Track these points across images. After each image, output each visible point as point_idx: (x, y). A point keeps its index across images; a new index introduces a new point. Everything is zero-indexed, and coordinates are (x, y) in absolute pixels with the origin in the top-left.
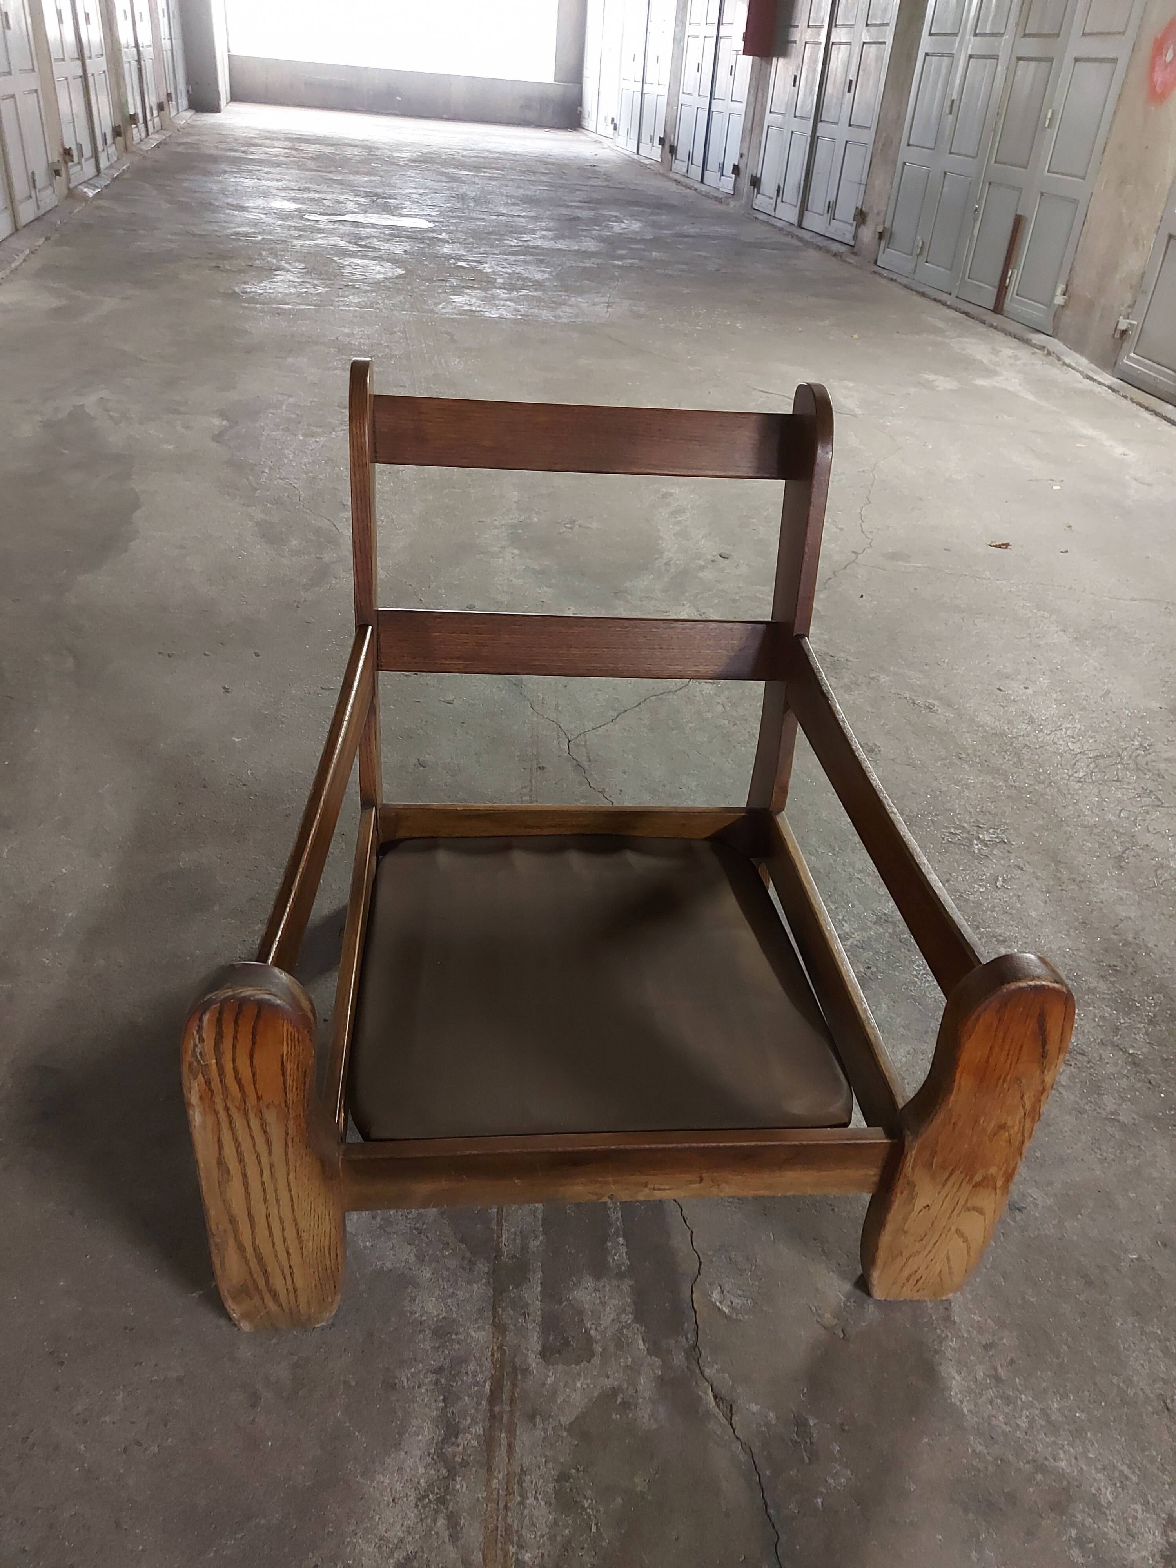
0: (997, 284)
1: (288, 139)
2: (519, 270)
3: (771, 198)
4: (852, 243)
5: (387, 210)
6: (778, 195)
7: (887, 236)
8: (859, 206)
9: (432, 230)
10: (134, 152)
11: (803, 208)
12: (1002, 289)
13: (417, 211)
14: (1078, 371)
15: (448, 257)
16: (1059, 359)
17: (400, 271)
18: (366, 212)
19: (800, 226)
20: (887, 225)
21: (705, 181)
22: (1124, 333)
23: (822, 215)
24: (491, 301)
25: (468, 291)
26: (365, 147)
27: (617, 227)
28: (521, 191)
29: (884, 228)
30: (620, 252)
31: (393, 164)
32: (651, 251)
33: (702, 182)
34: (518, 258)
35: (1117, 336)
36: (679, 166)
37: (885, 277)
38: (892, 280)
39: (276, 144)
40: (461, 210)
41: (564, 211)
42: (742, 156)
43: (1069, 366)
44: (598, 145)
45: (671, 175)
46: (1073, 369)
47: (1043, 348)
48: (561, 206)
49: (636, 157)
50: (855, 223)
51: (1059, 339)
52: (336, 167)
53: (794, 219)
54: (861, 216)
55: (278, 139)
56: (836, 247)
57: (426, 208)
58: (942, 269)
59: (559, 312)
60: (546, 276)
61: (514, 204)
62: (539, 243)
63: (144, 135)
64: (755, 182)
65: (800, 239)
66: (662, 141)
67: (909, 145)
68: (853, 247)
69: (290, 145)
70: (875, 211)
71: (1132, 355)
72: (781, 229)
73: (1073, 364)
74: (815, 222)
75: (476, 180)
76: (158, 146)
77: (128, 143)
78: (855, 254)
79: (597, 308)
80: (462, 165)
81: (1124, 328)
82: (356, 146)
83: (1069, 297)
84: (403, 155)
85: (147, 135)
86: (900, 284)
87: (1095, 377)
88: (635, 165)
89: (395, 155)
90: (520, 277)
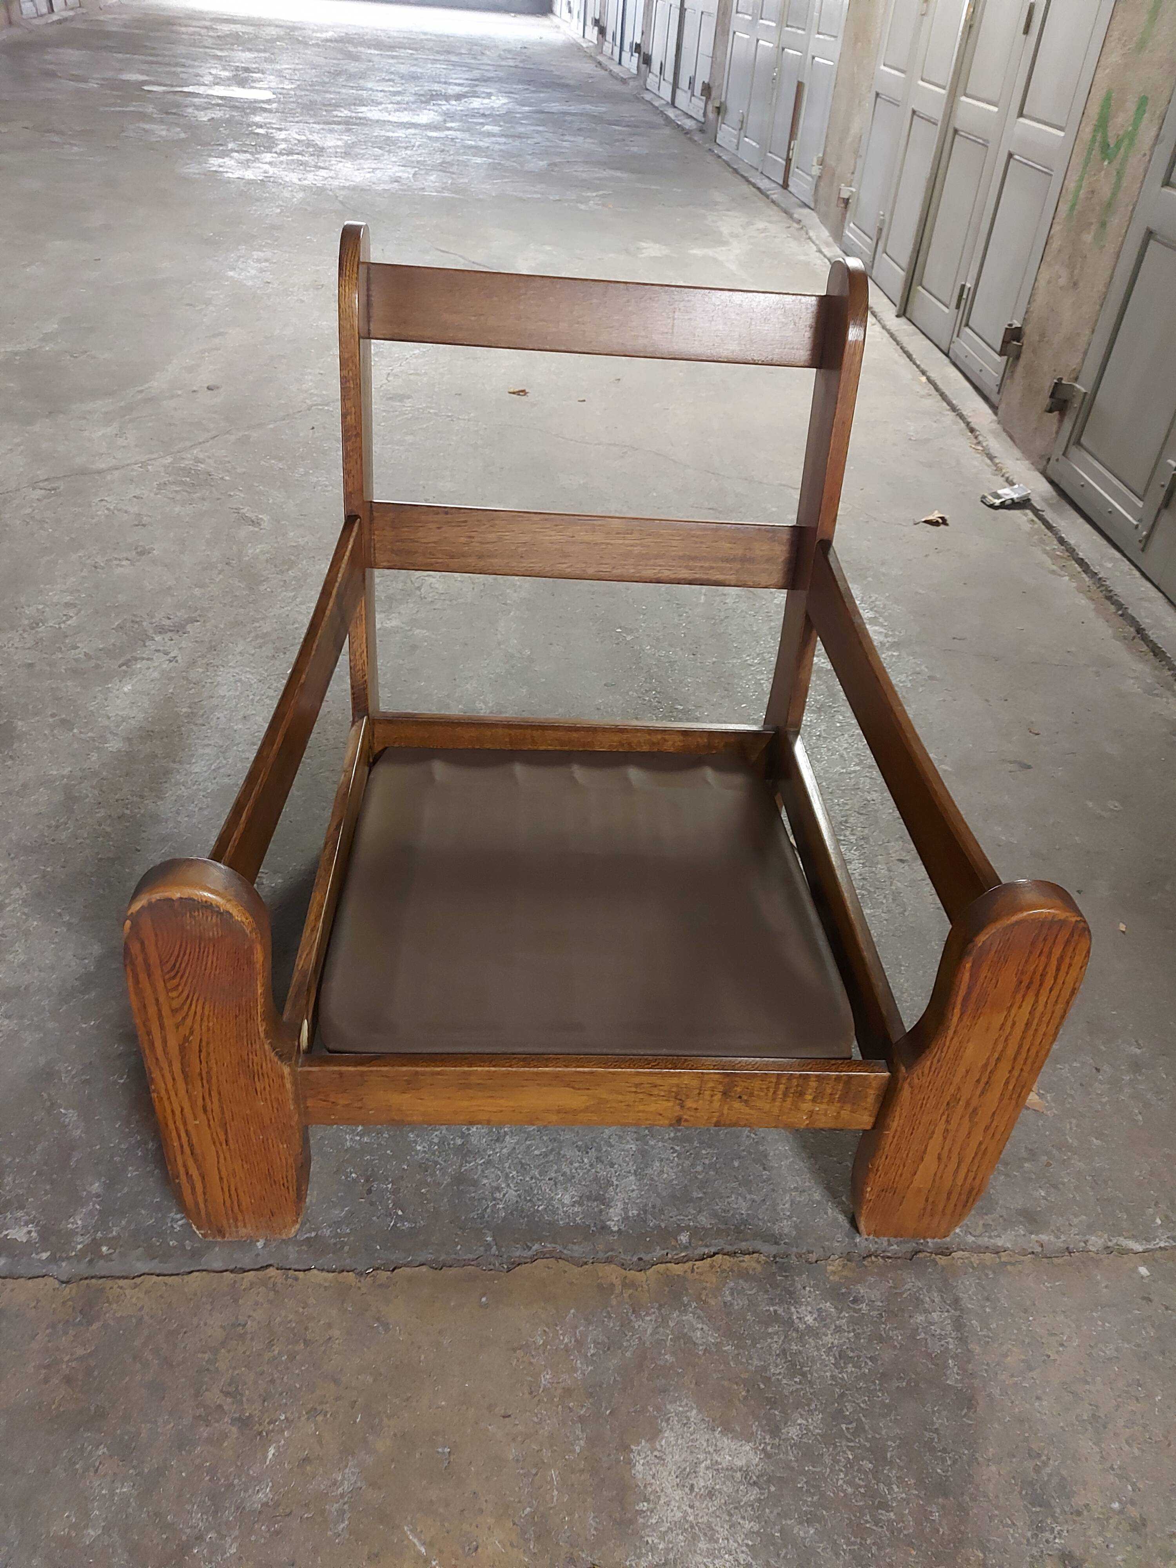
0: (785, 157)
1: (212, 20)
2: (315, 138)
3: (656, 76)
4: (702, 120)
5: (242, 83)
6: (660, 73)
7: (722, 110)
8: (706, 82)
9: (268, 101)
10: (20, 26)
11: (675, 85)
12: (788, 160)
13: (273, 85)
14: (816, 245)
15: (249, 125)
16: (807, 234)
17: (183, 135)
18: (217, 84)
19: (673, 104)
20: (723, 99)
21: (623, 63)
22: (846, 202)
23: (686, 92)
24: (246, 164)
25: (235, 154)
26: (288, 27)
27: (476, 103)
28: (413, 69)
29: (721, 103)
30: (449, 125)
31: (299, 42)
32: (483, 124)
33: (620, 63)
34: (326, 127)
35: (843, 205)
36: (607, 47)
37: (716, 154)
38: (720, 157)
39: (195, 23)
40: (324, 83)
41: (436, 87)
42: (643, 34)
43: (810, 238)
44: (556, 30)
45: (600, 58)
46: (813, 242)
47: (799, 222)
48: (439, 83)
49: (581, 41)
50: (704, 98)
51: (816, 212)
52: (233, 44)
53: (669, 100)
54: (707, 89)
55: (205, 19)
56: (689, 124)
57: (287, 82)
58: (754, 144)
59: (310, 176)
60: (340, 143)
61: (389, 80)
62: (369, 115)
63: (44, 9)
64: (647, 60)
65: (667, 118)
66: (596, 22)
67: (737, 12)
68: (703, 123)
69: (208, 24)
70: (716, 84)
71: (852, 225)
72: (657, 108)
73: (814, 238)
74: (682, 99)
75: (376, 59)
76: (60, 22)
77: (15, 17)
78: (702, 131)
79: (357, 173)
80: (378, 44)
81: (846, 197)
82: (281, 27)
83: (824, 167)
84: (325, 35)
85: (51, 10)
86: (724, 160)
87: (823, 250)
88: (574, 50)
89: (314, 35)
90: (309, 144)
